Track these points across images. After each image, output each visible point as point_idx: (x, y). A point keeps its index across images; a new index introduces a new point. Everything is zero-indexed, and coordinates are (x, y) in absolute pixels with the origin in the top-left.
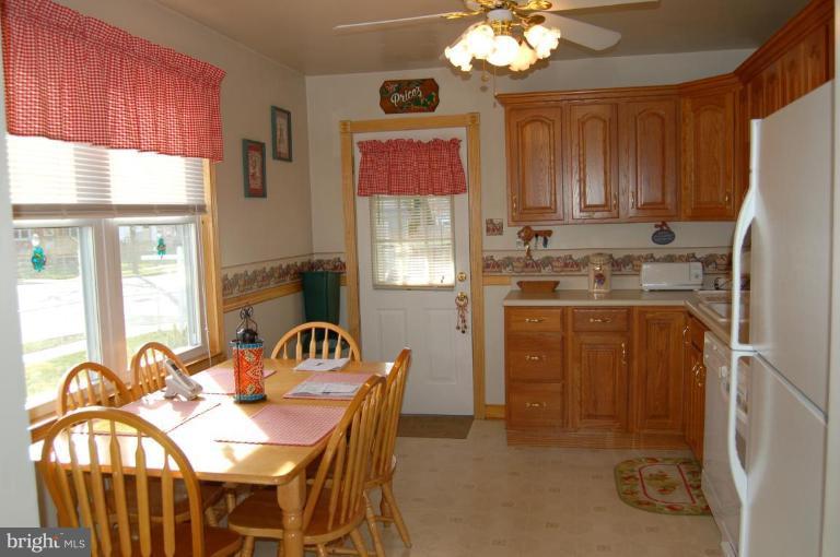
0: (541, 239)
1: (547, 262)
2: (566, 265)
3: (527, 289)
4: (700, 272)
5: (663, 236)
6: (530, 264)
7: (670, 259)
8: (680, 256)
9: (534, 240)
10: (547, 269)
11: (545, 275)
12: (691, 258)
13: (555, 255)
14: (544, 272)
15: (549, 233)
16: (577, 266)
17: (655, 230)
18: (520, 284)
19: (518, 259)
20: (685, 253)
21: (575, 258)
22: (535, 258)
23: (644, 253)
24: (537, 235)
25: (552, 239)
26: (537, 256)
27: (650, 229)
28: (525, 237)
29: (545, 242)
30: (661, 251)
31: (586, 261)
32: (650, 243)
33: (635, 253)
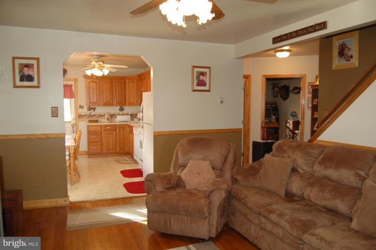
1: (95, 115)
2: (99, 116)
3: (90, 121)
4: (130, 117)
5: (122, 109)
6: (90, 116)
7: (123, 114)
8: (125, 114)
11: (94, 118)
12: (128, 114)
13: (96, 113)
15: (95, 108)
16: (102, 116)
17: (120, 108)
18: (89, 121)
19: (87, 115)
20: (127, 113)
21: (101, 114)
23: (117, 113)
24: (92, 109)
25: (96, 110)
26: (92, 114)
27: (118, 108)
28: (90, 109)
29: (94, 111)
30: (121, 113)
31: (104, 115)
32: (119, 111)
33: (115, 113)
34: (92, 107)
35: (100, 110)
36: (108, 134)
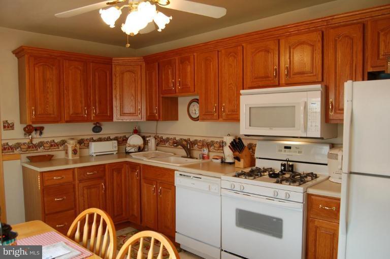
0: (38, 132)
1: (41, 144)
2: (52, 146)
3: (32, 160)
4: (116, 145)
5: (97, 129)
6: (31, 146)
7: (100, 140)
8: (104, 138)
9: (34, 133)
10: (41, 148)
11: (41, 152)
12: (109, 139)
13: (45, 140)
14: (39, 150)
15: (42, 128)
16: (57, 146)
17: (94, 126)
18: (28, 157)
19: (24, 144)
20: (106, 136)
21: (56, 141)
22: (34, 142)
23: (89, 137)
24: (36, 129)
25: (44, 131)
26: (35, 142)
27: (91, 125)
28: (28, 130)
29: (41, 133)
30: (96, 136)
31: (63, 143)
32: (91, 133)
33: (85, 138)
34: (35, 126)
35: (52, 133)
36: (89, 188)
